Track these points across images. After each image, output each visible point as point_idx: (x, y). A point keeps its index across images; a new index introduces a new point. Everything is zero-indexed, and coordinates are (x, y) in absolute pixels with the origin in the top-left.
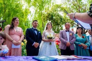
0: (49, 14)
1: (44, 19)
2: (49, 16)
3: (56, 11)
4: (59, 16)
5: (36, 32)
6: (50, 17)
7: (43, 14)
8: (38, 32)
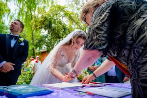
1: (36, 26)
6: (47, 23)
8: (18, 42)
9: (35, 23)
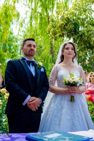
0: (68, 20)
1: (55, 33)
2: (66, 24)
3: (85, 11)
5: (32, 69)
6: (70, 27)
8: (37, 68)
9: (52, 29)
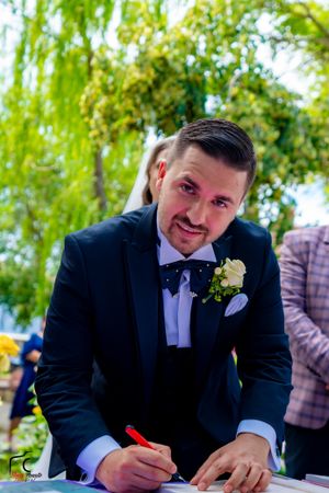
1: (110, 117)
2: (157, 84)
4: (259, 91)
7: (106, 68)
9: (103, 101)
